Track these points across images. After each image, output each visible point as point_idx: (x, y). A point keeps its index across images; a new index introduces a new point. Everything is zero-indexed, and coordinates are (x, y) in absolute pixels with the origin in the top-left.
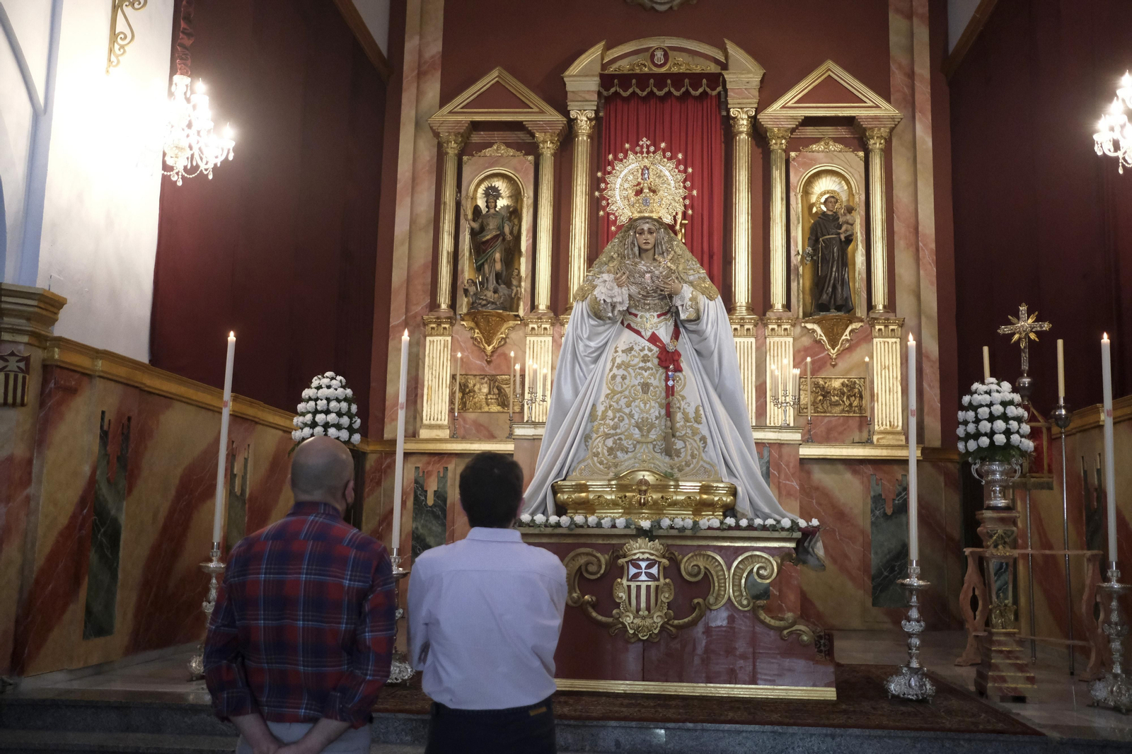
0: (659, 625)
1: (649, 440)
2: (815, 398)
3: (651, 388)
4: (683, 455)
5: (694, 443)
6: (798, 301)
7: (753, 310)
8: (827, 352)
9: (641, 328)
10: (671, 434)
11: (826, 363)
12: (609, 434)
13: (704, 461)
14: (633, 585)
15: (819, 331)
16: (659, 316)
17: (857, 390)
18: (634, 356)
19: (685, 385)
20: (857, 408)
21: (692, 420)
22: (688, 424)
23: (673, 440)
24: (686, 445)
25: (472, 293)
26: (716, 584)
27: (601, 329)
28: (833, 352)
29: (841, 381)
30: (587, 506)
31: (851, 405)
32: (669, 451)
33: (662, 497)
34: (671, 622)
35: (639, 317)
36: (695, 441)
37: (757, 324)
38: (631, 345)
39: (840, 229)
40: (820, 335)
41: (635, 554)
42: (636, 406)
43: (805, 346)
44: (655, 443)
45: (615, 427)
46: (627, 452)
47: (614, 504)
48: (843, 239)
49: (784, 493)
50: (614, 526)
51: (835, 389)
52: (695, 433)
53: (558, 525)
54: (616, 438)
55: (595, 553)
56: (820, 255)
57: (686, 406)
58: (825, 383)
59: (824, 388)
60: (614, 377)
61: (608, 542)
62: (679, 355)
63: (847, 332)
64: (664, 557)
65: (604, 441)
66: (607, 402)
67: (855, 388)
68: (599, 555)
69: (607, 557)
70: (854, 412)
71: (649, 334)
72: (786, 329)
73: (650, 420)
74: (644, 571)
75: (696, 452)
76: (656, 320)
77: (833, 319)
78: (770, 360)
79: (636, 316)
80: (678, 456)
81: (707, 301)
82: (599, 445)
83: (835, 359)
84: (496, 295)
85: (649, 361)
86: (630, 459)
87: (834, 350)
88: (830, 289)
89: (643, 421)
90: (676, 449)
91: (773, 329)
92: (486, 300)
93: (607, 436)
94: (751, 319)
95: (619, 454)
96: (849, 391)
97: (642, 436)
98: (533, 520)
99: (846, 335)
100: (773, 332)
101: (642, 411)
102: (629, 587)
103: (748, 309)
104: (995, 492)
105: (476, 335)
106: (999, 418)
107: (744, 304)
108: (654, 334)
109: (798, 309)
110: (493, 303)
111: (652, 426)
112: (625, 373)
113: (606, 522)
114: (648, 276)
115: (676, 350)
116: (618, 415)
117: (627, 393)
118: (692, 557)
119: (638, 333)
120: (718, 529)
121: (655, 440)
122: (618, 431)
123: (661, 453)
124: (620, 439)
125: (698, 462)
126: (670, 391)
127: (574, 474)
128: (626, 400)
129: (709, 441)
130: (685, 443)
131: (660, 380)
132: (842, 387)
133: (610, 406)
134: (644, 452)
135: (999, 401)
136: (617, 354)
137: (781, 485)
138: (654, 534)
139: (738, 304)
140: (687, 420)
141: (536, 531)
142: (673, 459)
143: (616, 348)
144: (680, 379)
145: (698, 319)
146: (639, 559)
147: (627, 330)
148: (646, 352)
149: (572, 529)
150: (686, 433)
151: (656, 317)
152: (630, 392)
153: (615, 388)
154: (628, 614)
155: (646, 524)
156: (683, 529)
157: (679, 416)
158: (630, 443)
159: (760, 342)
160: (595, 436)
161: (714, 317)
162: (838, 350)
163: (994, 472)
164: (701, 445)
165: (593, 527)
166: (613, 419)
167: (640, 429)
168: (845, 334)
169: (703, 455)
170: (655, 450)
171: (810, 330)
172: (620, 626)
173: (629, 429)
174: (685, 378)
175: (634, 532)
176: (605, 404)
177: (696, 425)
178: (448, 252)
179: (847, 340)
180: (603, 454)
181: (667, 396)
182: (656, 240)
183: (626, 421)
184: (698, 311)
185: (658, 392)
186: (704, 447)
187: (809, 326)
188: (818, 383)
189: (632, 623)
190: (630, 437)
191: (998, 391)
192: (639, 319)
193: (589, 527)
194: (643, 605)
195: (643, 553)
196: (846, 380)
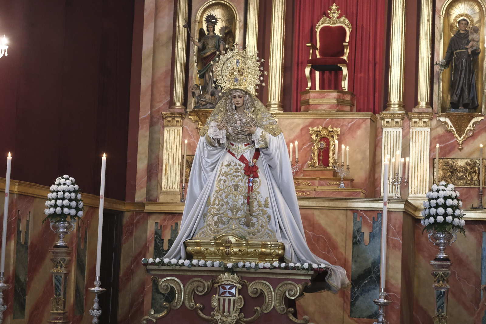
0: (235, 321)
1: (237, 217)
2: (446, 174)
3: (240, 187)
4: (256, 226)
5: (263, 219)
6: (438, 99)
7: (404, 107)
8: (455, 139)
9: (235, 152)
11: (454, 147)
12: (216, 214)
13: (269, 230)
14: (222, 298)
15: (450, 123)
16: (245, 145)
17: (477, 168)
18: (231, 169)
19: (260, 185)
20: (477, 182)
21: (263, 206)
22: (260, 208)
23: (251, 217)
24: (258, 220)
25: (197, 95)
26: (267, 299)
27: (215, 152)
28: (460, 139)
29: (466, 161)
30: (201, 255)
31: (472, 179)
32: (248, 224)
33: (240, 250)
34: (242, 320)
35: (234, 146)
36: (264, 218)
37: (404, 118)
38: (230, 162)
39: (468, 45)
40: (451, 127)
41: (223, 281)
42: (230, 198)
43: (439, 135)
44: (240, 219)
45: (219, 210)
46: (224, 224)
47: (214, 254)
48: (470, 53)
50: (213, 266)
51: (460, 167)
52: (264, 213)
53: (183, 265)
54: (219, 216)
55: (202, 280)
56: (453, 65)
57: (260, 198)
58: (454, 162)
59: (452, 166)
60: (220, 181)
61: (210, 275)
62: (257, 168)
63: (471, 124)
64: (239, 283)
65: (213, 217)
66: (216, 194)
67: (475, 166)
68: (204, 282)
69: (209, 283)
70: (475, 185)
71: (240, 156)
72: (425, 122)
73: (238, 206)
74: (227, 290)
75: (264, 224)
76: (244, 148)
77: (456, 116)
78: (413, 145)
79: (233, 145)
80: (253, 227)
81: (272, 137)
82: (211, 220)
83: (461, 144)
85: (239, 172)
86: (225, 228)
87: (460, 137)
88: (459, 92)
89: (234, 206)
90: (252, 222)
91: (415, 122)
92: (205, 101)
93: (215, 215)
94: (400, 114)
95: (220, 225)
96: (471, 169)
97: (233, 215)
98: (170, 262)
99: (470, 127)
100: (416, 124)
101: (234, 201)
102: (219, 299)
103: (400, 106)
104: (440, 249)
106: (441, 206)
107: (397, 102)
108: (242, 156)
109: (438, 105)
110: (210, 103)
111: (239, 210)
112: (226, 178)
113: (209, 263)
114: (238, 122)
115: (255, 165)
116: (220, 203)
117: (226, 190)
118: (254, 283)
119: (233, 155)
120: (269, 268)
121: (240, 218)
122: (220, 212)
123: (243, 225)
124: (221, 217)
125: (265, 230)
126: (250, 189)
127: (197, 236)
128: (226, 194)
129: (272, 218)
130: (258, 219)
131: (245, 183)
132: (466, 166)
133: (217, 198)
134: (234, 224)
135: (442, 196)
136: (222, 167)
138: (234, 270)
139: (392, 102)
140: (260, 205)
141: (171, 268)
142: (250, 229)
143: (222, 163)
144: (257, 182)
145: (267, 147)
146: (225, 284)
147: (229, 154)
148: (238, 166)
149: (190, 268)
150: (259, 213)
151: (244, 146)
152: (228, 190)
153: (220, 187)
154: (218, 314)
155: (230, 265)
156: (250, 268)
157: (256, 203)
158: (226, 219)
159: (406, 131)
160: (209, 214)
161: (277, 146)
162: (464, 137)
163: (440, 238)
164: (268, 220)
165: (202, 266)
166: (218, 205)
167: (232, 211)
168: (469, 126)
169: (268, 226)
170: (240, 223)
171: (443, 122)
172: (215, 321)
173: (226, 211)
174: (260, 181)
175: (223, 269)
176: (215, 196)
177: (265, 209)
179: (470, 130)
180: (212, 225)
181: (248, 192)
182: (244, 101)
183: (225, 206)
184: (266, 143)
185: (243, 190)
186: (269, 222)
187: (443, 119)
188: (448, 163)
189: (220, 319)
190: (226, 216)
191: (443, 190)
192: (234, 147)
193: (199, 266)
194: (226, 310)
195: (228, 281)
196: (469, 161)
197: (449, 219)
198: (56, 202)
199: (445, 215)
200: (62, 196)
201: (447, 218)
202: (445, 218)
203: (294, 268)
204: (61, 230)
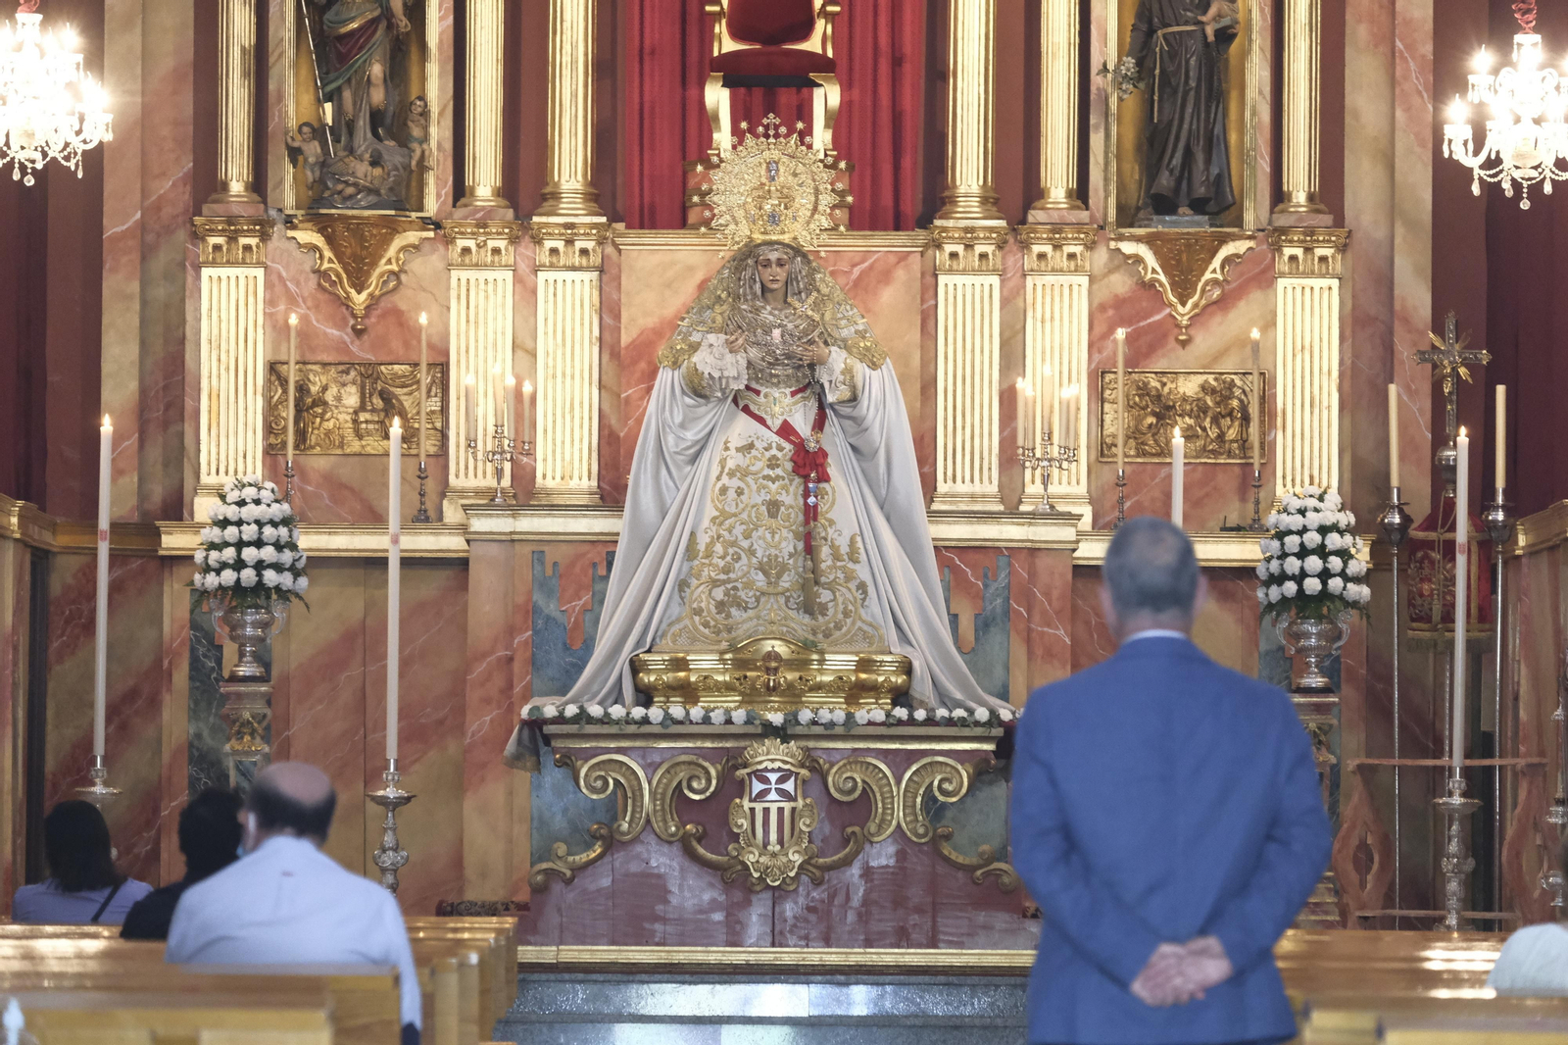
0: (797, 864)
1: (780, 589)
2: (1139, 420)
3: (782, 509)
4: (831, 612)
5: (847, 594)
6: (1106, 180)
7: (996, 202)
8: (1168, 310)
9: (766, 412)
10: (812, 580)
11: (1165, 336)
12: (718, 580)
13: (863, 621)
14: (759, 807)
15: (1150, 259)
16: (793, 394)
17: (1235, 403)
18: (755, 458)
19: (833, 503)
20: (1235, 445)
21: (846, 557)
22: (839, 564)
23: (815, 589)
24: (835, 596)
25: (311, 160)
26: (880, 805)
27: (703, 409)
28: (1184, 312)
29: (1201, 379)
30: (688, 692)
31: (1221, 437)
32: (809, 607)
33: (801, 678)
34: (813, 861)
35: (762, 395)
36: (850, 590)
37: (1005, 242)
38: (750, 440)
39: (1205, 12)
40: (1154, 271)
41: (761, 762)
42: (760, 538)
43: (1116, 296)
44: (788, 594)
45: (727, 570)
46: (746, 609)
47: (728, 688)
48: (1211, 38)
49: (1039, 651)
50: (729, 722)
51: (1185, 399)
52: (849, 577)
53: (645, 721)
54: (729, 586)
55: (701, 761)
56: (1157, 72)
57: (835, 536)
58: (1164, 385)
59: (1159, 396)
60: (724, 490)
61: (720, 745)
62: (825, 455)
63: (1216, 263)
64: (802, 765)
65: (710, 591)
66: (714, 528)
67: (1230, 397)
68: (706, 764)
69: (719, 767)
70: (1230, 454)
71: (777, 424)
72: (1072, 256)
73: (780, 559)
74: (773, 786)
75: (850, 607)
76: (789, 400)
77: (1177, 240)
78: (1034, 329)
79: (758, 393)
80: (824, 615)
81: (868, 371)
82: (702, 596)
83: (1187, 327)
84: (377, 171)
85: (778, 466)
86: (751, 619)
87: (1184, 304)
88: (1177, 161)
89: (770, 560)
90: (820, 603)
91: (1042, 256)
92: (355, 185)
93: (715, 583)
94: (991, 229)
95: (734, 611)
96: (1218, 404)
97: (770, 583)
98: (607, 714)
99: (1214, 271)
100: (1043, 264)
101: (769, 546)
102: (752, 810)
103: (984, 200)
104: (1308, 665)
105: (326, 265)
106: (1313, 552)
107: (975, 189)
108: (785, 422)
109: (1105, 199)
110: (370, 191)
111: (783, 569)
112: (742, 485)
113: (717, 717)
114: (777, 333)
115: (821, 449)
116: (731, 551)
117: (744, 516)
118: (845, 765)
119: (761, 420)
120: (883, 724)
121: (788, 590)
122: (732, 575)
123: (798, 610)
124: (735, 588)
125: (853, 623)
126: (811, 513)
127: (664, 641)
128: (744, 527)
129: (871, 590)
130: (834, 593)
131: (795, 495)
132: (1201, 395)
133: (719, 537)
134: (772, 608)
135: (1316, 525)
136: (728, 453)
137: (1034, 635)
138: (789, 732)
139: (962, 190)
140: (836, 557)
141: (614, 730)
142: (816, 619)
143: (725, 443)
144: (827, 494)
145: (854, 399)
146: (766, 770)
147: (743, 416)
148: (774, 451)
149: (667, 727)
150: (836, 578)
151: (789, 396)
152: (749, 516)
153: (727, 509)
154: (751, 849)
155: (776, 718)
156: (832, 724)
157: (825, 552)
158: (751, 594)
159: (1011, 284)
160: (694, 582)
161: (880, 397)
162: (1196, 305)
164: (859, 596)
165: (697, 723)
166: (723, 558)
167: (766, 573)
168: (1211, 268)
169: (862, 612)
170: (789, 604)
171: (1129, 257)
172: (739, 867)
173: (748, 572)
174: (834, 491)
175: (759, 730)
176: (710, 533)
177: (851, 565)
178: (243, 49)
179: (1215, 282)
180: (709, 612)
181: (807, 522)
182: (789, 274)
183: (744, 559)
184: (853, 388)
185: (792, 516)
186: (864, 600)
187: (1128, 248)
188: (1146, 384)
189: (758, 862)
190: (749, 585)
191: (1316, 510)
192: (762, 399)
193: (691, 722)
194: (773, 836)
195: (772, 760)
196: (1211, 379)
197: (1335, 584)
198: (239, 553)
199: (1325, 575)
200: (255, 537)
201: (1330, 581)
202: (1324, 583)
203: (950, 722)
204: (249, 631)
